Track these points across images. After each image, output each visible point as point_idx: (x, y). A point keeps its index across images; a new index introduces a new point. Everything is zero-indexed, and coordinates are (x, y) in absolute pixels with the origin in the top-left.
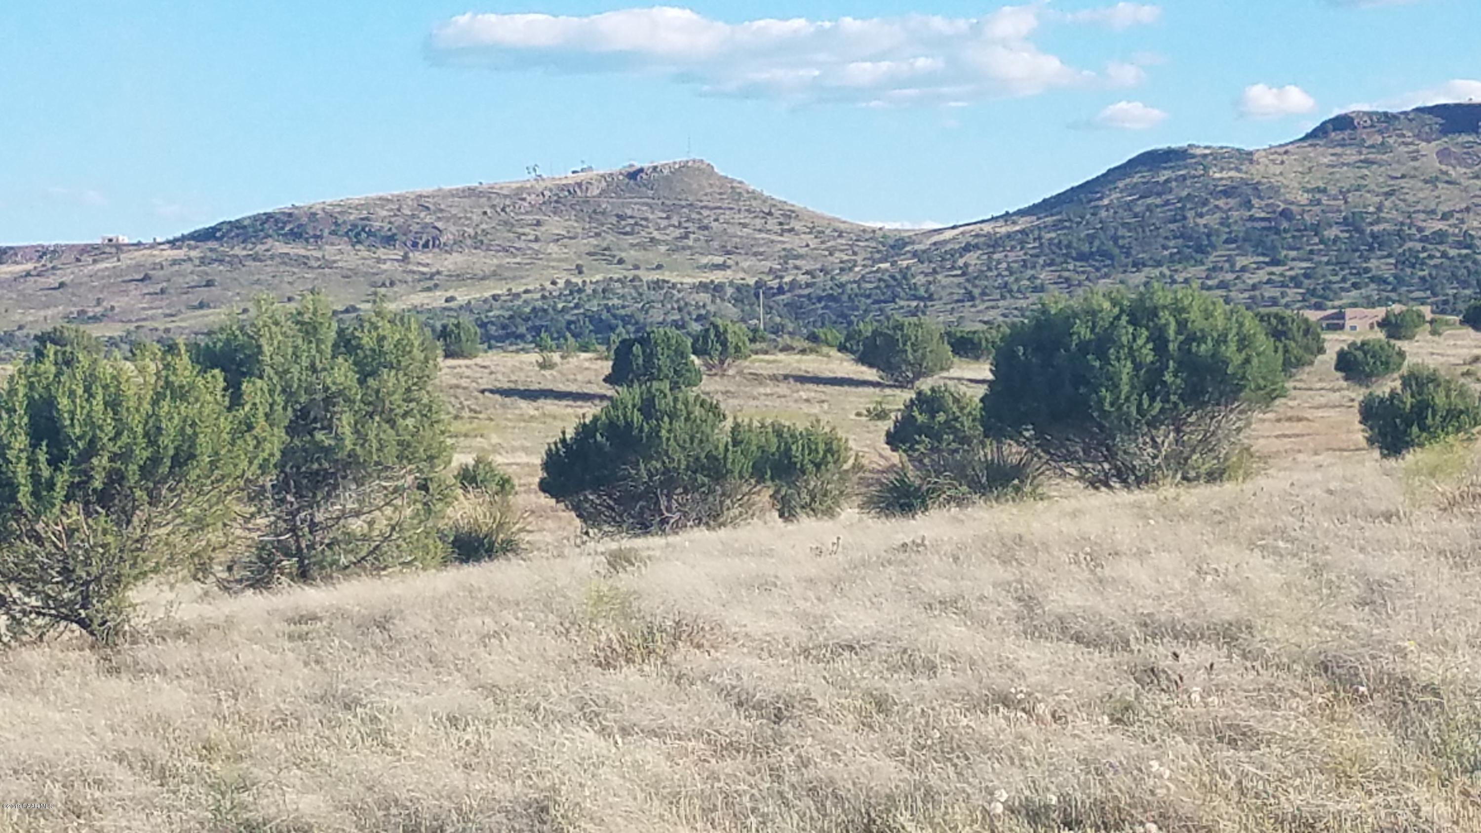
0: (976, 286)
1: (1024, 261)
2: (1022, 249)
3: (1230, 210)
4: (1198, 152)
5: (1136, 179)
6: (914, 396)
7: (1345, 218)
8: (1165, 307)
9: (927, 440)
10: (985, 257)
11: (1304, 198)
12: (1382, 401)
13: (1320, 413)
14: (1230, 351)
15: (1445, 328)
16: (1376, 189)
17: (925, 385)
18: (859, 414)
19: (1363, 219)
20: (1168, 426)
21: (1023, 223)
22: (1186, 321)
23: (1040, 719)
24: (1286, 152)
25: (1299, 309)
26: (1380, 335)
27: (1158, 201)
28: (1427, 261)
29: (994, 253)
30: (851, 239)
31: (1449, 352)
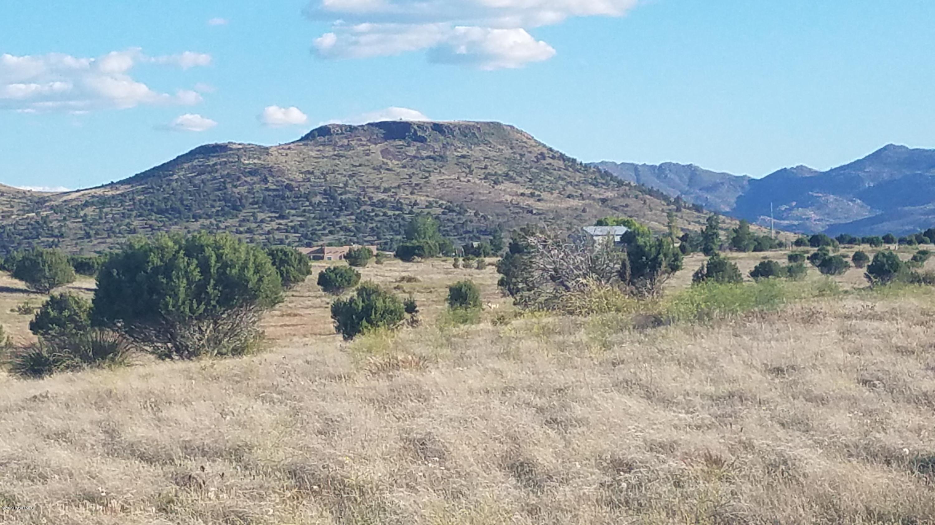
0: (92, 229)
1: (123, 213)
2: (122, 206)
3: (254, 183)
4: (234, 146)
5: (195, 163)
6: (49, 299)
7: (325, 190)
8: (208, 246)
9: (57, 327)
10: (98, 210)
11: (300, 177)
12: (345, 304)
13: (308, 311)
14: (249, 273)
15: (385, 259)
16: (344, 173)
17: (56, 292)
18: (12, 310)
19: (336, 191)
20: (209, 320)
21: (122, 189)
22: (222, 254)
23: (113, 510)
24: (289, 149)
25: (296, 247)
26: (345, 263)
27: (209, 177)
28: (375, 218)
29: (104, 208)
30: (9, 197)
31: (386, 274)
